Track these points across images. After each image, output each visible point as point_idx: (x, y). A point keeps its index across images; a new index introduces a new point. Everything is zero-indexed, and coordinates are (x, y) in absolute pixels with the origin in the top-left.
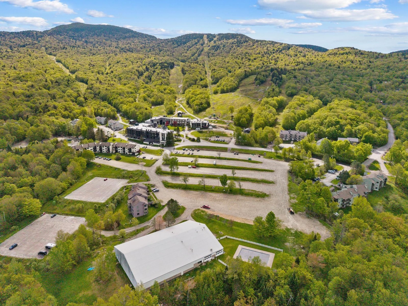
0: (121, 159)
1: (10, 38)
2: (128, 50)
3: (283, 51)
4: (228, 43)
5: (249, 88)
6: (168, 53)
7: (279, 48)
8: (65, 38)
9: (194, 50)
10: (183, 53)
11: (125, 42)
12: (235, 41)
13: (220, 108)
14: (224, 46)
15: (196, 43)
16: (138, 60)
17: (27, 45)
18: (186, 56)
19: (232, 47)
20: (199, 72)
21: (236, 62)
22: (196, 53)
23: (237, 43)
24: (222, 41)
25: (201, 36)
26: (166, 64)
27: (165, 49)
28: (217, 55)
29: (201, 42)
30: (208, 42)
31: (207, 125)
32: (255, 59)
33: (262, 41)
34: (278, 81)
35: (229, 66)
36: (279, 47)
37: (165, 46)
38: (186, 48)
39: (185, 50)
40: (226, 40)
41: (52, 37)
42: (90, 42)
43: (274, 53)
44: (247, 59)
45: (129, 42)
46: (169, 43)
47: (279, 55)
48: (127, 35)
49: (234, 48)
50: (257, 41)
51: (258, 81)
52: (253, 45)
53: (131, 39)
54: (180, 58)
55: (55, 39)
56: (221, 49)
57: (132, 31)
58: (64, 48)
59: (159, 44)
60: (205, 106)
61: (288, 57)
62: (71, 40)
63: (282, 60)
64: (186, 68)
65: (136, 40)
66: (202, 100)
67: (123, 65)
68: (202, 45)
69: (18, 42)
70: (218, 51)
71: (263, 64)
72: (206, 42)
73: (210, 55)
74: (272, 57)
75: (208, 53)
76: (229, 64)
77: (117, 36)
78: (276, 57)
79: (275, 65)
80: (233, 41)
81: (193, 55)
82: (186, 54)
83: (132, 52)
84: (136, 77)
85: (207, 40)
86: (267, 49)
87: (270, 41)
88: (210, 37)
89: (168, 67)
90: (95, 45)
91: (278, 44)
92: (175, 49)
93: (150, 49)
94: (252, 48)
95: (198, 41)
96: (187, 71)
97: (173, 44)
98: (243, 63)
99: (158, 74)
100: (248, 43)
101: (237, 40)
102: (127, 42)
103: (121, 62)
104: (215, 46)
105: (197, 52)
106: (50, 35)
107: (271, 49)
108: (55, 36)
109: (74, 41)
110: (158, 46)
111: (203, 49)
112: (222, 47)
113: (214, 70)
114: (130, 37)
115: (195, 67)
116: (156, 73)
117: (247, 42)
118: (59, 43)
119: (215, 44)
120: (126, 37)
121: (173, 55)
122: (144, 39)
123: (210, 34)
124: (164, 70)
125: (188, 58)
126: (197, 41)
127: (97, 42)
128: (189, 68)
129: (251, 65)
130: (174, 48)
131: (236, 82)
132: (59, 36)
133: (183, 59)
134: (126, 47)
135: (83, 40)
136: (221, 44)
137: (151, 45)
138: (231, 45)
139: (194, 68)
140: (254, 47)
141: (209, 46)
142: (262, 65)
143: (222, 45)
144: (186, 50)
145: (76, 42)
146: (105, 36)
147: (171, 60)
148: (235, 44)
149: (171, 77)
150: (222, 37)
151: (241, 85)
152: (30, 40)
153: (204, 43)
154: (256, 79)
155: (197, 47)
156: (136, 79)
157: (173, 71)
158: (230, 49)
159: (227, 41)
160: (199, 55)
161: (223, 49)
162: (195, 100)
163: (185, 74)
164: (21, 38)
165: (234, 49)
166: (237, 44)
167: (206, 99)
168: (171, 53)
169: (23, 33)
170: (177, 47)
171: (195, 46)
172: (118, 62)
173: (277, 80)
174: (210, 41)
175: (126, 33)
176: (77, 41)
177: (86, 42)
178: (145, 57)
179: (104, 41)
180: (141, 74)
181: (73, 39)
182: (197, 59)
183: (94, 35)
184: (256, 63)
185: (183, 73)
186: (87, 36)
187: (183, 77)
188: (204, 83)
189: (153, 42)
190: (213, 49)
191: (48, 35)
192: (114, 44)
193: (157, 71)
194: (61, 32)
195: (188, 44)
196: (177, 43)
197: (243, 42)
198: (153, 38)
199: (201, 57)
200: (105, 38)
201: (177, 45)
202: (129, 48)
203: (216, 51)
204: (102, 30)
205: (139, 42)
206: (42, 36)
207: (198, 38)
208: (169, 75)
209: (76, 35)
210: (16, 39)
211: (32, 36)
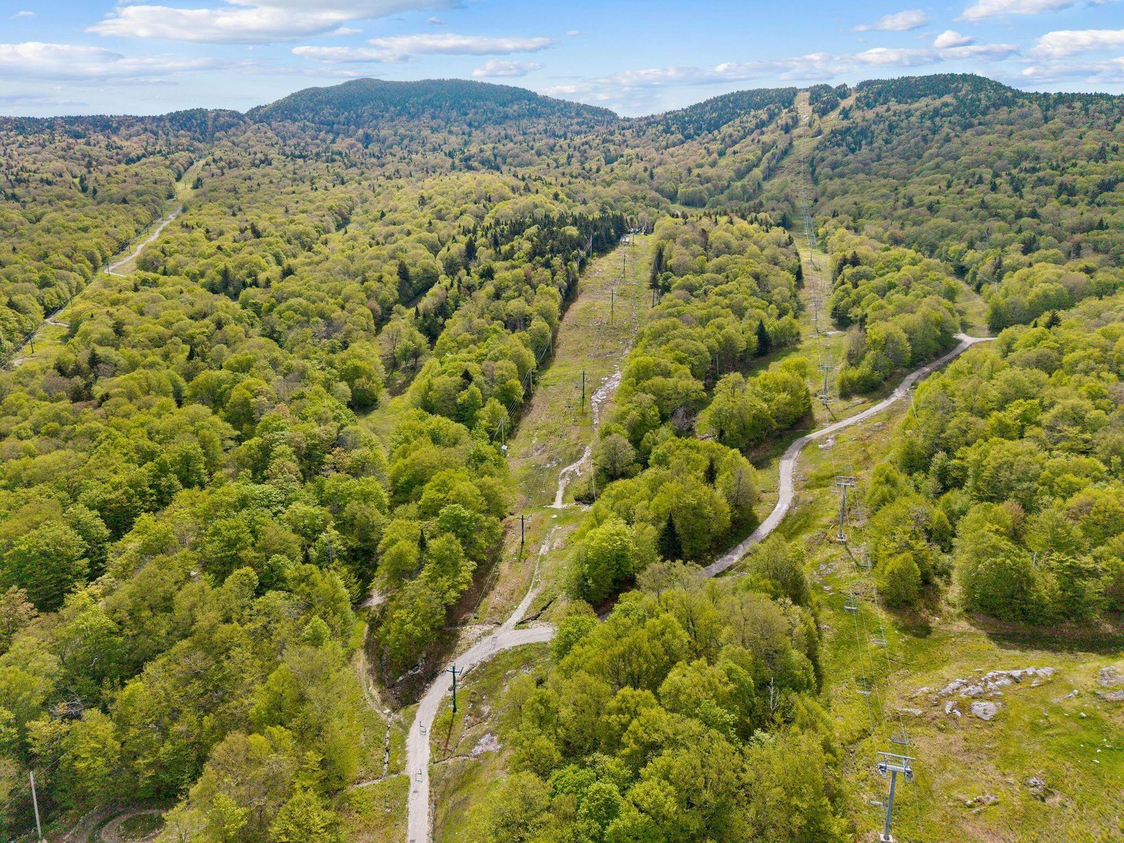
2: (484, 162)
4: (909, 114)
9: (748, 151)
10: (700, 166)
12: (946, 105)
14: (891, 128)
15: (761, 125)
17: (150, 154)
18: (708, 180)
19: (935, 130)
20: (756, 277)
22: (757, 166)
23: (957, 110)
24: (881, 109)
25: (787, 98)
26: (573, 231)
27: (627, 151)
28: (855, 172)
29: (784, 117)
30: (816, 116)
33: (1088, 99)
37: (630, 142)
38: (715, 147)
39: (709, 153)
40: (899, 102)
41: (265, 129)
45: (510, 132)
46: (651, 131)
48: (513, 109)
49: (943, 133)
50: (1062, 99)
52: (1046, 119)
53: (525, 122)
54: (682, 189)
55: (270, 134)
56: (879, 143)
59: (612, 133)
62: (322, 134)
64: (676, 255)
68: (787, 129)
70: (863, 154)
72: (805, 118)
73: (823, 170)
75: (813, 163)
76: (941, 221)
77: (476, 113)
80: (938, 103)
81: (740, 175)
82: (712, 172)
83: (498, 169)
85: (810, 108)
88: (825, 99)
89: (579, 243)
90: (391, 147)
92: (671, 150)
93: (570, 157)
95: (772, 116)
96: (680, 271)
97: (667, 130)
99: (497, 296)
100: (1017, 110)
101: (956, 99)
102: (503, 133)
104: (848, 129)
105: (760, 160)
106: (261, 122)
108: (274, 124)
111: (790, 144)
112: (884, 135)
113: (855, 261)
114: (520, 116)
115: (735, 243)
116: (490, 288)
119: (846, 123)
120: (506, 117)
121: (652, 176)
122: (568, 122)
123: (825, 88)
124: (547, 265)
125: (715, 187)
126: (764, 117)
127: (403, 138)
128: (697, 248)
130: (667, 147)
132: (288, 123)
133: (694, 192)
134: (481, 151)
135: (360, 132)
136: (879, 120)
138: (928, 123)
139: (728, 249)
140: (1056, 123)
141: (820, 132)
143: (883, 126)
144: (715, 155)
145: (333, 141)
146: (433, 118)
147: (635, 199)
148: (945, 115)
150: (879, 94)
153: (796, 121)
155: (764, 138)
157: (604, 266)
158: (925, 139)
159: (904, 107)
160: (769, 175)
161: (887, 142)
163: (667, 289)
164: (160, 132)
165: (947, 140)
166: (955, 118)
168: (646, 170)
169: (173, 117)
170: (683, 143)
171: (754, 135)
172: (381, 217)
174: (823, 113)
175: (511, 102)
176: (341, 136)
177: (367, 140)
178: (513, 190)
179: (426, 132)
181: (327, 132)
182: (759, 189)
183: (400, 114)
185: (654, 285)
186: (376, 118)
187: (648, 308)
188: (784, 397)
189: (597, 128)
190: (839, 145)
191: (256, 122)
192: (455, 142)
193: (503, 273)
194: (297, 111)
195: (726, 129)
196: (684, 129)
197: (988, 108)
198: (604, 116)
199: (777, 181)
200: (432, 123)
201: (680, 136)
202: (495, 156)
203: (853, 151)
204: (429, 96)
205: (546, 131)
206: (230, 126)
207: (772, 107)
208: (570, 294)
209: (342, 118)
210: (143, 137)
211: (200, 125)
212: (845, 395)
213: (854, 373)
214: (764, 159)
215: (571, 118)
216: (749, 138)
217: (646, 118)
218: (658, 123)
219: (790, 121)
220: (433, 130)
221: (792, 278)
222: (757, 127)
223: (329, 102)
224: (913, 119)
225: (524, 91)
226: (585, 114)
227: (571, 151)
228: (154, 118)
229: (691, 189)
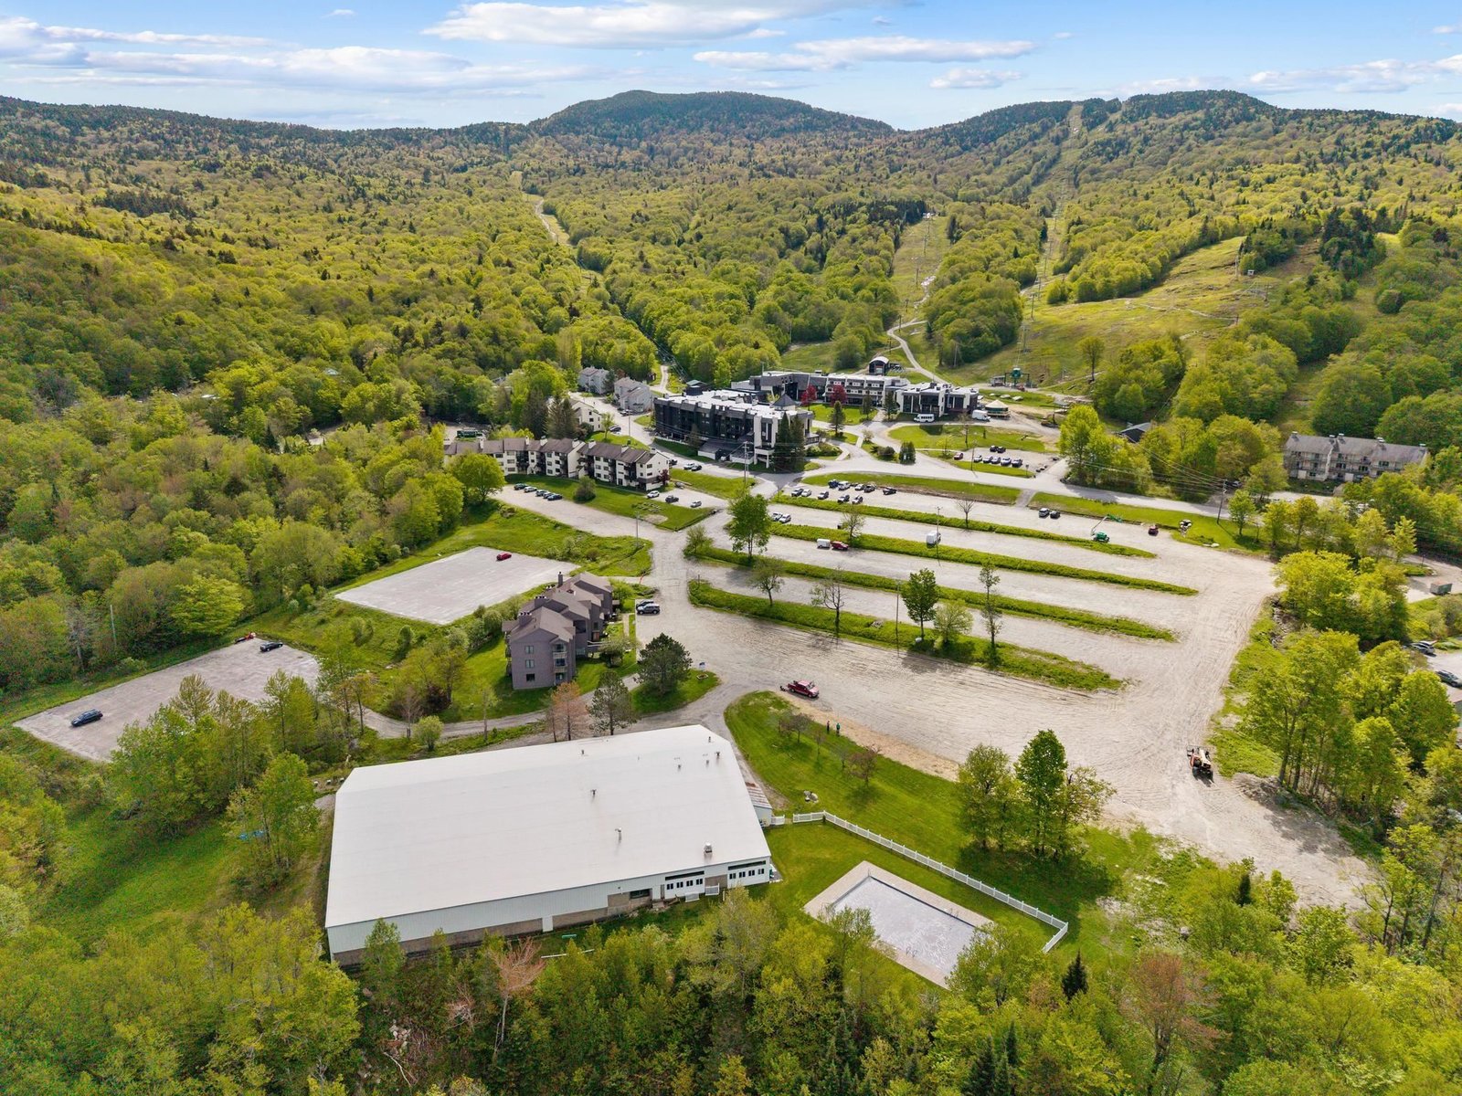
0: (594, 497)
1: (433, 149)
2: (780, 172)
3: (1413, 149)
4: (1163, 127)
5: (1206, 280)
6: (922, 175)
7: (1396, 137)
8: (589, 141)
9: (1020, 161)
10: (978, 174)
11: (776, 146)
12: (1196, 120)
13: (1051, 351)
14: (1146, 140)
16: (799, 199)
17: (472, 164)
18: (984, 185)
19: (1181, 142)
20: (1016, 231)
21: (1182, 194)
22: (1027, 173)
23: (1204, 124)
24: (1141, 123)
25: (1060, 111)
26: (892, 208)
27: (910, 161)
28: (1110, 177)
29: (1056, 130)
30: (1085, 129)
31: (966, 403)
32: (1269, 181)
33: (1318, 114)
34: (1347, 253)
35: (1147, 210)
36: (1395, 132)
37: (912, 153)
38: (991, 157)
40: (1160, 116)
41: (551, 141)
42: (663, 152)
43: (1367, 156)
44: (1233, 183)
45: (790, 145)
46: (931, 143)
47: (1392, 162)
48: (789, 122)
49: (1187, 144)
50: (1298, 115)
51: (1253, 254)
52: (1276, 132)
53: (801, 135)
54: (961, 192)
55: (557, 146)
56: (1134, 152)
57: (806, 109)
58: (576, 172)
59: (893, 145)
60: (990, 340)
61: (1434, 169)
62: (607, 146)
63: (1400, 182)
64: (964, 220)
65: (817, 139)
66: (983, 318)
67: (743, 215)
68: (1058, 141)
69: (450, 158)
70: (1118, 162)
71: (1304, 198)
72: (1075, 131)
73: (1082, 176)
74: (1355, 173)
75: (1076, 171)
76: (1148, 203)
77: (754, 126)
78: (1375, 171)
79: (1361, 199)
80: (1189, 117)
81: (1012, 181)
82: (986, 178)
83: (792, 176)
84: (774, 252)
85: (1081, 122)
86: (1338, 143)
87: (1356, 112)
88: (1096, 111)
89: (898, 216)
90: (676, 159)
91: (1397, 122)
92: (950, 160)
93: (857, 167)
94: (1270, 141)
95: (1045, 129)
96: (966, 228)
97: (946, 143)
98: (1212, 198)
99: (854, 240)
100: (1254, 124)
101: (1207, 114)
102: (784, 146)
103: (740, 206)
104: (1108, 142)
105: (1030, 168)
106: (546, 134)
107: (1358, 143)
108: (560, 137)
109: (615, 149)
110: (888, 152)
111: (1059, 154)
112: (1139, 146)
113: (1079, 222)
114: (796, 130)
115: (1003, 215)
116: (846, 238)
117: (1250, 119)
118: (567, 157)
119: (1108, 136)
120: (783, 130)
121: (935, 181)
122: (845, 135)
123: (1098, 102)
124: (881, 225)
125: (990, 189)
126: (1038, 130)
127: (686, 150)
128: (979, 217)
129: (1244, 202)
130: (946, 158)
131: (1155, 259)
132: (572, 136)
133: (972, 195)
134: (773, 161)
135: (644, 145)
136: (1137, 132)
137: (862, 152)
138: (1177, 135)
139: (997, 217)
140: (1279, 137)
141: (1086, 144)
142: (1299, 201)
143: (1140, 138)
144: (991, 165)
145: (619, 154)
146: (712, 131)
147: (923, 196)
148: (1193, 129)
149: (902, 250)
150: (1144, 107)
151: (1175, 271)
152: (486, 153)
153: (1066, 134)
154: (1245, 248)
155: (1036, 149)
156: (772, 260)
157: (914, 231)
158: (1172, 149)
159: (1161, 121)
160: (1037, 182)
161: (1141, 152)
162: (953, 320)
163: (958, 239)
164: (460, 144)
165: (1189, 149)
166: (1202, 131)
167: (1001, 314)
168: (929, 176)
169: (469, 130)
170: (960, 153)
171: (1027, 146)
172: (730, 208)
173: (1342, 247)
174: (1092, 126)
175: (787, 115)
176: (625, 148)
177: (651, 151)
178: (828, 188)
179: (708, 145)
180: (794, 242)
181: (611, 145)
182: (1028, 191)
183: (679, 127)
184: (1269, 195)
185: (951, 237)
186: (657, 131)
187: (947, 249)
188: (1023, 267)
189: (876, 140)
190: (1099, 155)
191: (541, 135)
192: (740, 153)
193: (853, 230)
194: (578, 124)
195: (1001, 141)
196: (962, 141)
197: (1230, 122)
198: (879, 128)
199: (1043, 186)
200: (712, 136)
201: (958, 148)
202: (786, 166)
203: (1111, 159)
204: (707, 109)
205: (826, 144)
206: (521, 139)
207: (1045, 120)
208: (897, 244)
209: (624, 131)
210: (447, 148)
211: (495, 138)
212: (1055, 274)
213: (1061, 264)
214: (1034, 168)
215: (847, 131)
216: (1023, 149)
217: (925, 131)
218: (938, 135)
219: (1060, 134)
220: (715, 143)
221: (1039, 234)
222: (1030, 139)
223: (609, 115)
224: (1164, 132)
225: (799, 103)
226: (860, 127)
227: (857, 161)
228: (450, 131)
229: (969, 192)
